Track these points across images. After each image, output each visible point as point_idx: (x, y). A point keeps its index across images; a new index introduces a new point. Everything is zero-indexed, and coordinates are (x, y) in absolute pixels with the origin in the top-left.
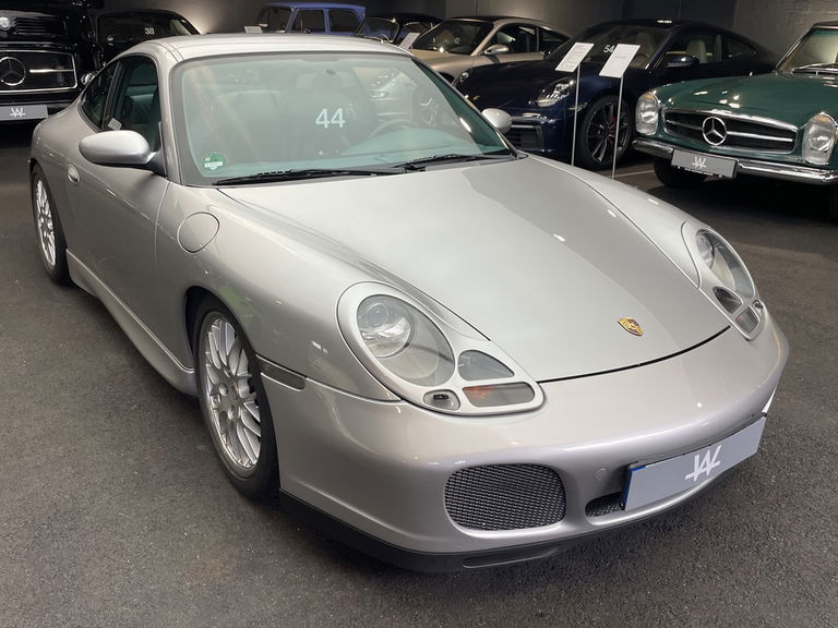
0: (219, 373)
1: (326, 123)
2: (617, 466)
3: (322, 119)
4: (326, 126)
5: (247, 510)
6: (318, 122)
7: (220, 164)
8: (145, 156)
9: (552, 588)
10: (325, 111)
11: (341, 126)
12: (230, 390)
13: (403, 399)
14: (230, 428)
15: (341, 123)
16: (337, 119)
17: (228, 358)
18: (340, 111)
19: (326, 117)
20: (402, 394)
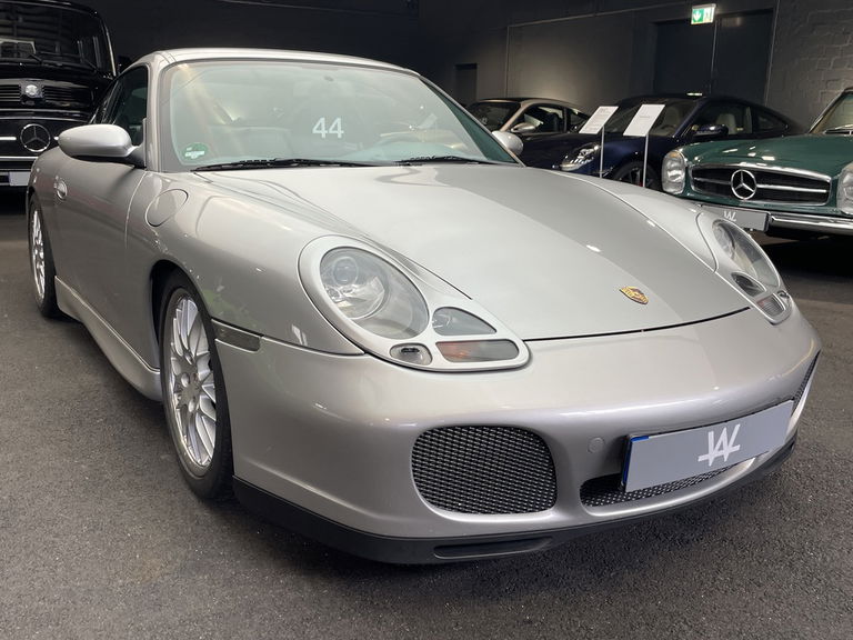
0: (181, 360)
1: (323, 133)
2: (615, 437)
3: (320, 128)
4: (324, 136)
5: (204, 514)
6: (315, 131)
7: (202, 153)
8: (125, 148)
9: (544, 596)
10: (322, 120)
11: (339, 136)
12: (192, 379)
13: (367, 352)
14: (189, 420)
15: (340, 133)
16: (336, 128)
17: (188, 338)
18: (338, 121)
19: (323, 125)
20: (366, 346)
